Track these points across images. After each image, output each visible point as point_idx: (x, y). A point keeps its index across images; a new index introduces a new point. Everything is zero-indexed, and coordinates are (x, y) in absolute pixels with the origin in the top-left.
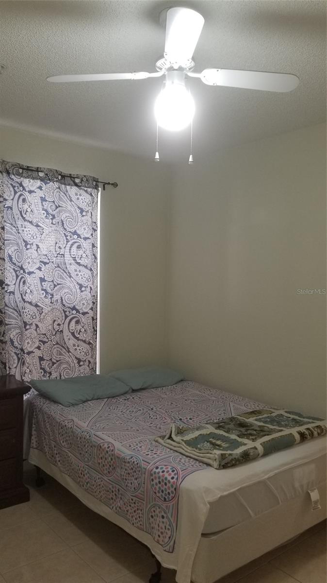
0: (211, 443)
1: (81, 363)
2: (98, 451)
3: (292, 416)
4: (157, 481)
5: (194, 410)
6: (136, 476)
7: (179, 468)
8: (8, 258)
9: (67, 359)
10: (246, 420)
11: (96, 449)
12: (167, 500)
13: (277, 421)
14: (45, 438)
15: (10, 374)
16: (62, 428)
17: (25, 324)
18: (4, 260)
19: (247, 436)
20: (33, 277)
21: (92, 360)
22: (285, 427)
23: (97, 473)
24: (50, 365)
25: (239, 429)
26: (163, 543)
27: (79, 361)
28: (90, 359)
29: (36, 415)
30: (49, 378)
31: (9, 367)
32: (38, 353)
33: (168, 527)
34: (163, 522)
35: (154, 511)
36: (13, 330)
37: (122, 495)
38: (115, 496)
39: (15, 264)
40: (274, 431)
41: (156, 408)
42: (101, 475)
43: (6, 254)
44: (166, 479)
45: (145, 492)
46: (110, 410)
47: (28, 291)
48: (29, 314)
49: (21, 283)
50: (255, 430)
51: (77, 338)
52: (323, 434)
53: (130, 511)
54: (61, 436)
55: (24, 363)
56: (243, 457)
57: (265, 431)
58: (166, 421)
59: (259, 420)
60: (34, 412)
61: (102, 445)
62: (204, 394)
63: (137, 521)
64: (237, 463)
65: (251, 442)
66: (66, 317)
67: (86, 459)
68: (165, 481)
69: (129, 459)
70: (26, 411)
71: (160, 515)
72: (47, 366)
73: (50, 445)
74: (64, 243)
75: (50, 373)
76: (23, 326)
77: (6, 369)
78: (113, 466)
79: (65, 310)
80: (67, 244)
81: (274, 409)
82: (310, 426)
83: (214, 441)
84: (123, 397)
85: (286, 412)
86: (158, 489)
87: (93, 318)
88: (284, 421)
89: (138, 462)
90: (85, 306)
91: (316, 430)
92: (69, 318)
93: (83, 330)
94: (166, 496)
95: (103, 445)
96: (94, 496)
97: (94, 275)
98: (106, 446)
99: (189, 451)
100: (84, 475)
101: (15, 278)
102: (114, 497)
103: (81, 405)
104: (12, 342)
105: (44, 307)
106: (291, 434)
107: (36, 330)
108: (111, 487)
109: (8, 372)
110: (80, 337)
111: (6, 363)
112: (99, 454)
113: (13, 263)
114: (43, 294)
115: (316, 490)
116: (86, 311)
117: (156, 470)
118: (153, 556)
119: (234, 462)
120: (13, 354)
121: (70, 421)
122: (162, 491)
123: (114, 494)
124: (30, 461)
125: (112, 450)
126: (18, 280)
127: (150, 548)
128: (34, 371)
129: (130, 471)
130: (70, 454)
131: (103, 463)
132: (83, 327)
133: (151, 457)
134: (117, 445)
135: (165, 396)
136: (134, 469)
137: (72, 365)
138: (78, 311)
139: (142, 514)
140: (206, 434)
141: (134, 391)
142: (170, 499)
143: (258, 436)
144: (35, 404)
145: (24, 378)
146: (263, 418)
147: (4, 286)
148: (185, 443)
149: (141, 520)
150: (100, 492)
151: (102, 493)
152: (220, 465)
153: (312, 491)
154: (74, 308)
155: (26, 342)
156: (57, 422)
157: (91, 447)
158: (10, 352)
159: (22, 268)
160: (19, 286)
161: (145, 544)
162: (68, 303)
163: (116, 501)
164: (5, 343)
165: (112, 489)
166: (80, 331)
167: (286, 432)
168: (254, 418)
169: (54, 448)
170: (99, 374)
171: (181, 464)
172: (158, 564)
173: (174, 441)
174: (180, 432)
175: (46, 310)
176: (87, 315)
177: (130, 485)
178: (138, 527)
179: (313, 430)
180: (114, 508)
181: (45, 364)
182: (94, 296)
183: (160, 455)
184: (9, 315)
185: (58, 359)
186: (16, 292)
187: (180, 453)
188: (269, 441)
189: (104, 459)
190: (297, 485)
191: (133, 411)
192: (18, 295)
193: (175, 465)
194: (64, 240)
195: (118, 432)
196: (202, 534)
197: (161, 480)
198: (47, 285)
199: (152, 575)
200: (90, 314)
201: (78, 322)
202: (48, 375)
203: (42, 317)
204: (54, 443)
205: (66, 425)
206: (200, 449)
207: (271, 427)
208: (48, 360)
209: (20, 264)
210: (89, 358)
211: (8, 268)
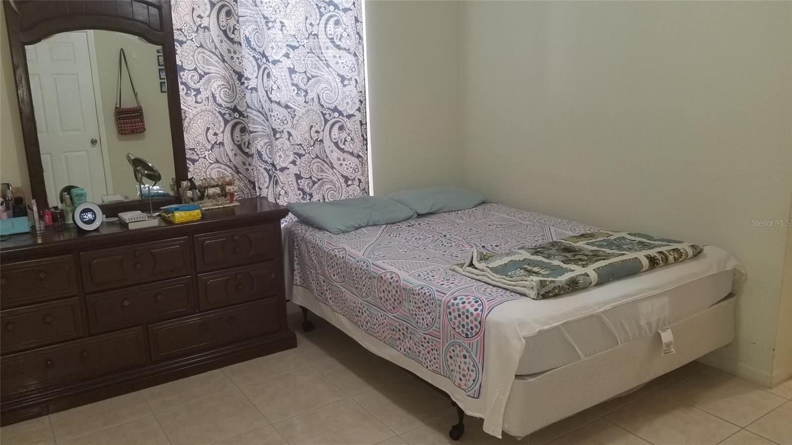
0: (526, 270)
1: (350, 183)
2: (379, 283)
3: (638, 239)
4: (456, 314)
5: (501, 236)
6: (429, 310)
7: (484, 298)
8: (245, 42)
9: (331, 177)
10: (573, 244)
11: (376, 282)
12: (470, 336)
13: (619, 244)
14: (311, 273)
15: (261, 196)
16: (331, 259)
17: (275, 131)
18: (240, 44)
19: (576, 262)
20: (279, 68)
21: (363, 179)
22: (629, 251)
23: (379, 310)
24: (310, 185)
25: (564, 254)
26: (466, 388)
27: (347, 179)
28: (361, 177)
29: (297, 245)
30: (310, 201)
31: (259, 188)
32: (294, 170)
33: (471, 368)
34: (465, 363)
35: (453, 351)
36: (259, 139)
37: (411, 333)
38: (402, 336)
39: (254, 50)
40: (613, 255)
41: (450, 235)
42: (383, 312)
43: (242, 37)
44: (468, 311)
45: (441, 329)
46: (391, 238)
47: (275, 87)
48: (279, 119)
49: (265, 76)
50: (586, 255)
51: (342, 150)
52: (681, 260)
53: (423, 352)
54: (330, 269)
55: (277, 183)
56: (569, 285)
57: (599, 256)
58: (463, 248)
59: (592, 244)
60: (295, 242)
61: (383, 276)
62: (514, 218)
63: (432, 363)
64: (562, 292)
65: (581, 268)
66: (326, 121)
67: (365, 294)
68: (466, 314)
69: (419, 290)
70: (285, 240)
71: (462, 354)
72: (306, 186)
73: (318, 280)
74: (317, 19)
75: (311, 195)
76: (272, 134)
77: (255, 190)
78: (398, 299)
79: (324, 112)
80: (320, 20)
81: (613, 231)
82: (663, 249)
83: (529, 268)
84: (406, 224)
85: (629, 234)
86: (457, 324)
87: (361, 122)
88: (626, 245)
89: (430, 293)
90: (349, 106)
91: (672, 254)
92: (330, 123)
93: (349, 139)
94: (468, 331)
95: (385, 276)
96: (376, 337)
97: (360, 62)
98: (388, 276)
99: (496, 279)
100: (362, 313)
101: (256, 68)
102: (402, 338)
103: (353, 232)
104: (260, 154)
105: (296, 108)
106: (636, 258)
107: (289, 139)
108: (397, 324)
109: (258, 194)
110: (346, 148)
111: (255, 182)
112: (380, 287)
113: (252, 48)
114: (294, 90)
115: (669, 330)
116: (351, 112)
117: (454, 301)
118: (454, 404)
119: (557, 291)
120: (263, 171)
121: (341, 250)
122: (463, 326)
123: (401, 333)
124: (294, 302)
125: (397, 281)
126: (261, 73)
127: (450, 394)
128: (290, 193)
129: (420, 305)
130: (343, 290)
131: (386, 297)
132: (349, 135)
133: (447, 287)
134: (403, 275)
135: (462, 222)
136: (426, 302)
137: (338, 185)
138: (341, 113)
139: (438, 355)
140: (519, 260)
141: (420, 216)
142: (474, 334)
143: (591, 262)
144: (296, 232)
145: (278, 201)
146: (597, 242)
147: (243, 80)
148: (491, 270)
149: (437, 362)
150: (383, 332)
151: (386, 334)
152: (538, 294)
153: (663, 331)
154: (335, 110)
155: (278, 155)
156: (325, 252)
157: (370, 278)
158: (259, 168)
159: (264, 55)
160: (263, 78)
161: (443, 389)
162: (327, 103)
163: (405, 341)
164: (252, 156)
165: (398, 327)
166: (345, 140)
167: (629, 256)
168: (585, 242)
169: (323, 283)
170: (373, 195)
171: (487, 294)
172: (461, 412)
173: (476, 269)
174: (483, 258)
175: (300, 111)
176: (353, 119)
177: (421, 321)
178: (433, 371)
179: (667, 253)
180: (403, 349)
181: (304, 183)
182: (361, 92)
183: (459, 284)
184: (254, 119)
185: (320, 177)
186: (259, 88)
187: (485, 282)
188: (606, 266)
189: (386, 293)
190: (643, 322)
191: (420, 239)
192: (261, 92)
193: (479, 296)
194: (316, 14)
195: (403, 261)
196: (515, 375)
197: (461, 313)
198: (298, 78)
199: (453, 426)
200: (357, 117)
201: (341, 128)
202: (308, 198)
203: (295, 122)
204: (322, 277)
205: (336, 255)
206: (511, 277)
207: (608, 251)
208: (306, 179)
209: (261, 50)
210: (358, 175)
211: (247, 55)
